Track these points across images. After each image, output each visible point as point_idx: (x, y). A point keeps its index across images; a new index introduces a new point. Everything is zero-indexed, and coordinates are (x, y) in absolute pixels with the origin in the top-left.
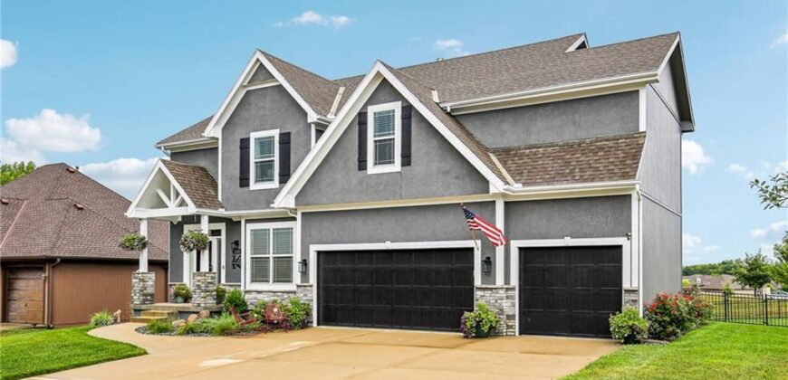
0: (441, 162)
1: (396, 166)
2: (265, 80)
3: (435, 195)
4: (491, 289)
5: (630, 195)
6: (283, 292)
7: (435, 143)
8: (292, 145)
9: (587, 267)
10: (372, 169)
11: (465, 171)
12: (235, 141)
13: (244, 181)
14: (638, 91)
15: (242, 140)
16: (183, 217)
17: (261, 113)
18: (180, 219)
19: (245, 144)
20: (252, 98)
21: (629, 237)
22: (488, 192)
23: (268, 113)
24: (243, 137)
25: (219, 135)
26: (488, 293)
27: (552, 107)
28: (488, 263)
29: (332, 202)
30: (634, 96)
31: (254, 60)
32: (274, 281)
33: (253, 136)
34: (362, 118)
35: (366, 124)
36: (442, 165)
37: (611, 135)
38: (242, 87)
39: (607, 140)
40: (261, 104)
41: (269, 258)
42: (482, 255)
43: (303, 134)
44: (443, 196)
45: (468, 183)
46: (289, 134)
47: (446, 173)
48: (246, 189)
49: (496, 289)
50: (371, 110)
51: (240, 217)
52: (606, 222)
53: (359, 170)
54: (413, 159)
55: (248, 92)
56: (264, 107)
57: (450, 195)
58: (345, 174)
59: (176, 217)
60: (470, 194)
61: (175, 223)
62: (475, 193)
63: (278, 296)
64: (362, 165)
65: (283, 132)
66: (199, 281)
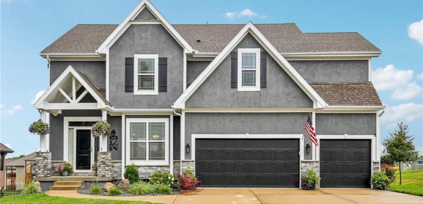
0: (285, 88)
1: (257, 88)
2: (149, 20)
3: (282, 106)
4: (310, 162)
5: (376, 114)
6: (158, 167)
7: (281, 76)
8: (168, 67)
9: (353, 150)
10: (241, 88)
11: (299, 94)
12: (120, 58)
13: (129, 88)
14: (368, 60)
15: (127, 59)
16: (63, 111)
17: (143, 41)
18: (60, 112)
19: (129, 62)
20: (135, 30)
21: (375, 134)
22: (312, 107)
23: (149, 42)
24: (128, 57)
25: (107, 52)
26: (308, 164)
27: (326, 63)
28: (308, 147)
29: (212, 107)
30: (366, 63)
31: (142, 4)
32: (149, 159)
33: (137, 57)
34: (233, 55)
35: (237, 59)
36: (286, 89)
37: (356, 81)
38: (130, 21)
39: (354, 84)
40: (143, 35)
41: (146, 143)
42: (305, 142)
43: (177, 60)
44: (286, 107)
45: (302, 102)
46: (166, 59)
47: (288, 94)
48: (130, 94)
49: (312, 162)
50: (241, 51)
51: (121, 113)
52: (364, 127)
53: (232, 88)
54: (268, 84)
55: (132, 25)
56: (146, 38)
57: (290, 107)
58: (221, 90)
59: (57, 110)
60: (302, 108)
61: (55, 115)
62: (305, 107)
63: (153, 169)
64: (234, 85)
65: (161, 57)
66: (104, 158)
